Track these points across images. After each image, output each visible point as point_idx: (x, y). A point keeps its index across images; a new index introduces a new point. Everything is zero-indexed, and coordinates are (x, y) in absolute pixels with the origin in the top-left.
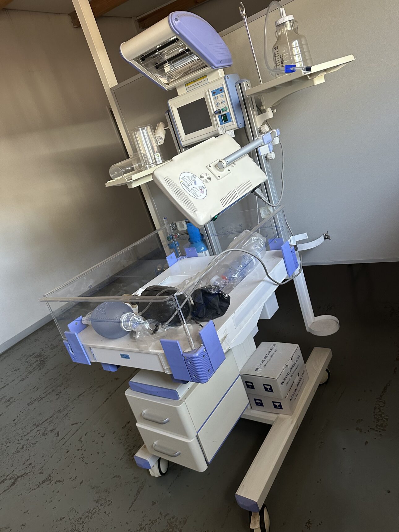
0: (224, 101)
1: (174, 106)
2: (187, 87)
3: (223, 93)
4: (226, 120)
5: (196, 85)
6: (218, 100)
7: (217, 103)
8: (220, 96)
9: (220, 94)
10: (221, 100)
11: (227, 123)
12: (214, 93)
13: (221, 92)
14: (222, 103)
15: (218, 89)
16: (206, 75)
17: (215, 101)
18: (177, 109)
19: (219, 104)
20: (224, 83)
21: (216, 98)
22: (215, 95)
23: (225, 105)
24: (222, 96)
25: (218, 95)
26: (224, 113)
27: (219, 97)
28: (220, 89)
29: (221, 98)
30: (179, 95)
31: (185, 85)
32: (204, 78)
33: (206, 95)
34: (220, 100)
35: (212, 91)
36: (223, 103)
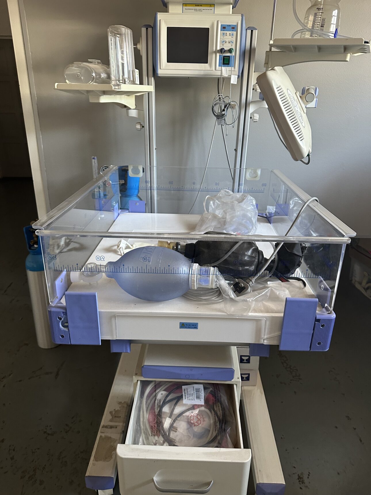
0: (233, 41)
1: (165, 22)
2: (185, 7)
3: (235, 33)
4: (228, 63)
5: (198, 10)
6: (225, 37)
7: (223, 41)
8: (230, 33)
9: (230, 32)
10: (230, 40)
11: (227, 66)
12: (224, 28)
13: (233, 31)
14: (229, 42)
15: (230, 26)
16: (214, 4)
17: (222, 37)
18: (167, 27)
19: (226, 42)
20: (239, 21)
21: (224, 34)
22: (224, 30)
23: (233, 46)
24: (232, 35)
25: (228, 33)
26: (228, 54)
27: (228, 34)
28: (233, 27)
29: (230, 37)
30: (170, 12)
31: (183, 4)
32: (211, 6)
33: (213, 25)
34: (228, 38)
35: (221, 25)
36: (231, 43)
